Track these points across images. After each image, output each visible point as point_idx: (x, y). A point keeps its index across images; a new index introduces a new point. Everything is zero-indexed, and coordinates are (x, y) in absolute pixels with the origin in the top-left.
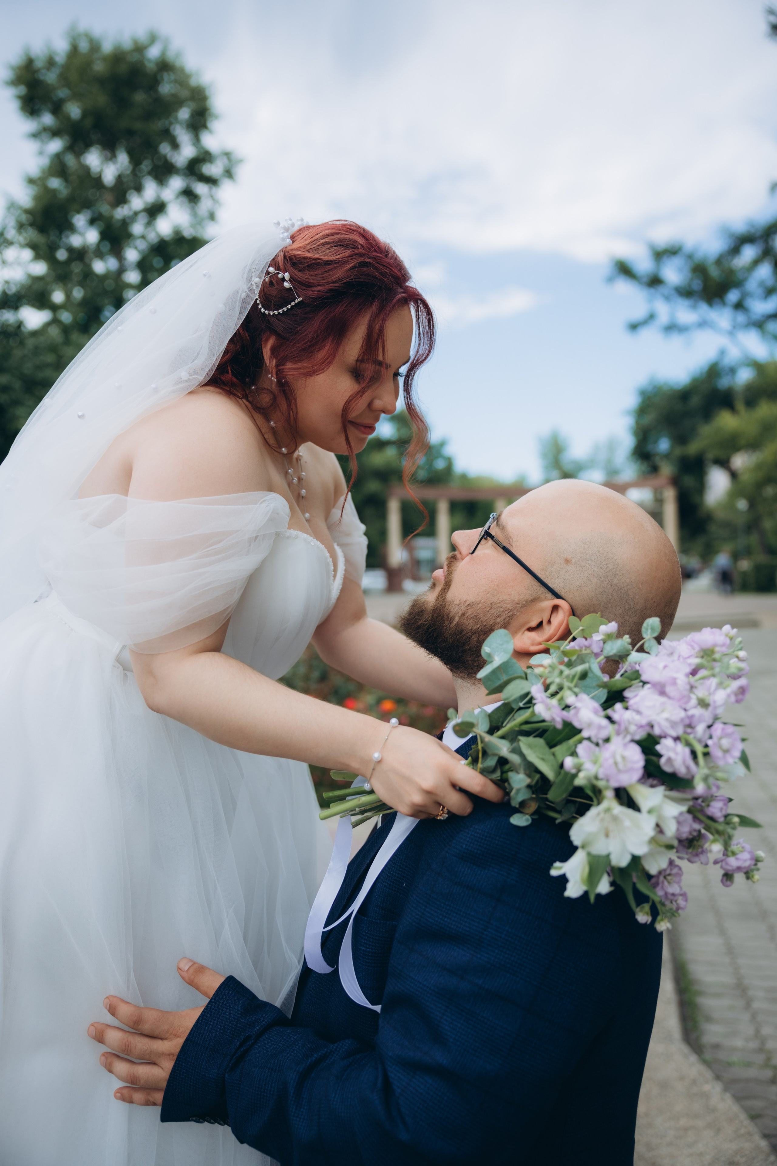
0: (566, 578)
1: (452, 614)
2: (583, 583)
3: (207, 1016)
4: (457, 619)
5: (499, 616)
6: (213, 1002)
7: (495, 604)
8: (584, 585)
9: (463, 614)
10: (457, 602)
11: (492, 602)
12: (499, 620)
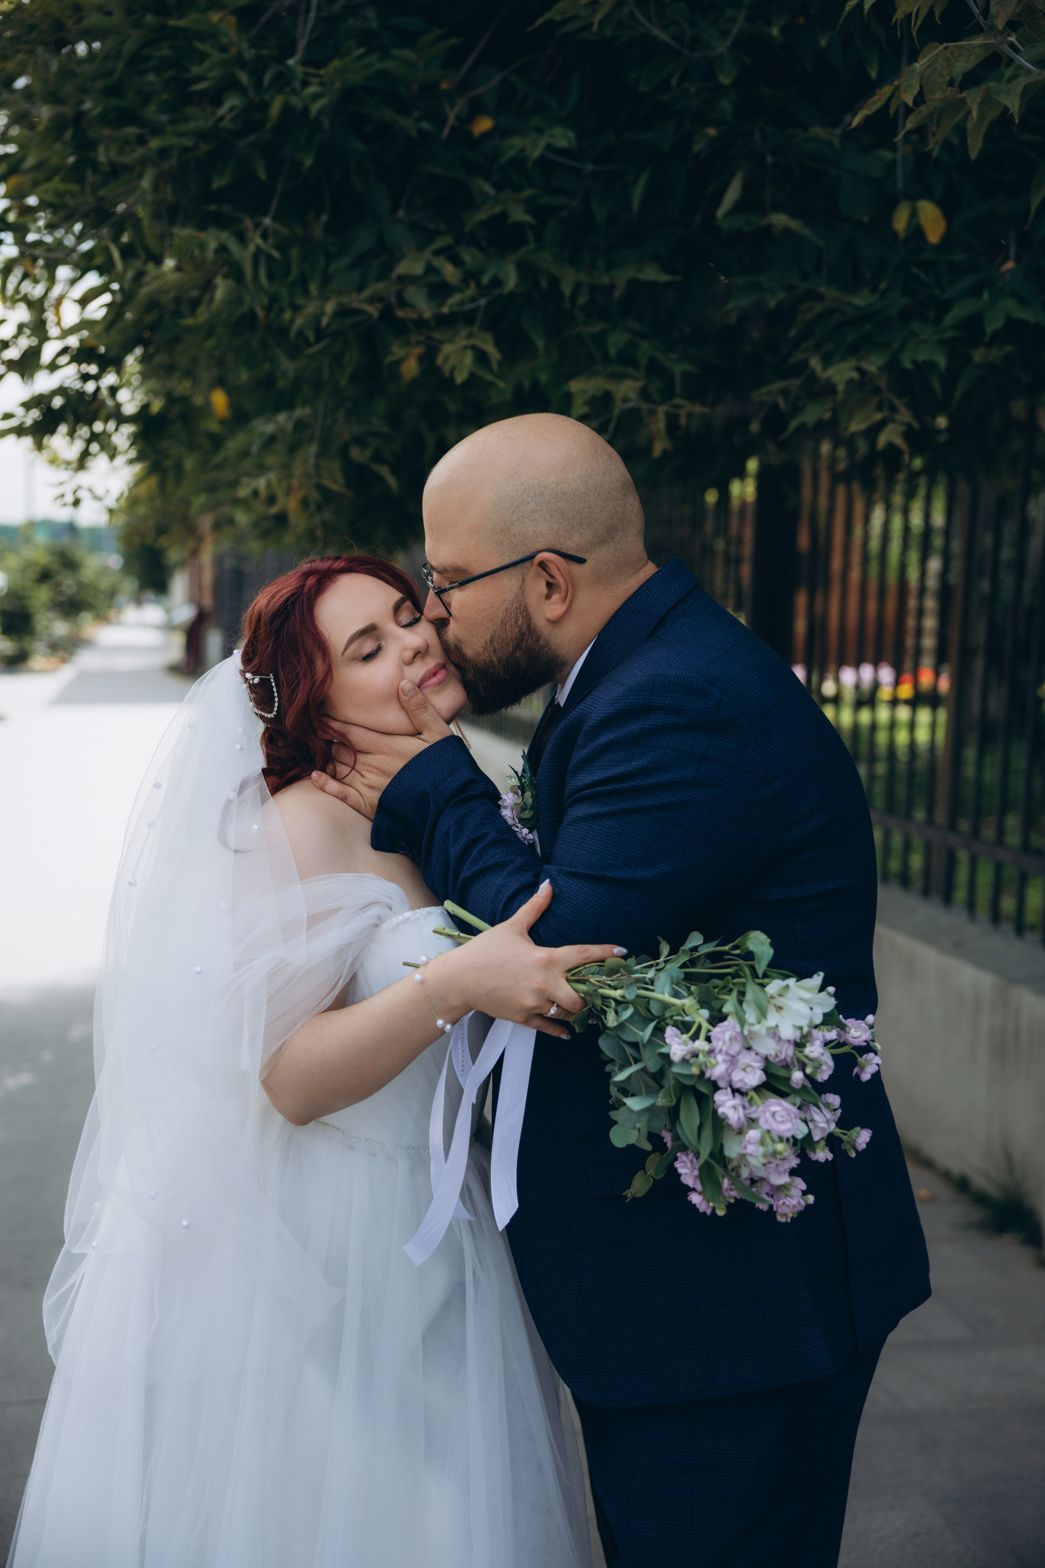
0: (520, 539)
1: (488, 660)
2: (533, 528)
3: (430, 752)
4: (494, 659)
5: (517, 621)
6: (440, 744)
7: (504, 618)
8: (536, 527)
9: (494, 651)
10: (481, 650)
11: (501, 620)
12: (520, 623)
